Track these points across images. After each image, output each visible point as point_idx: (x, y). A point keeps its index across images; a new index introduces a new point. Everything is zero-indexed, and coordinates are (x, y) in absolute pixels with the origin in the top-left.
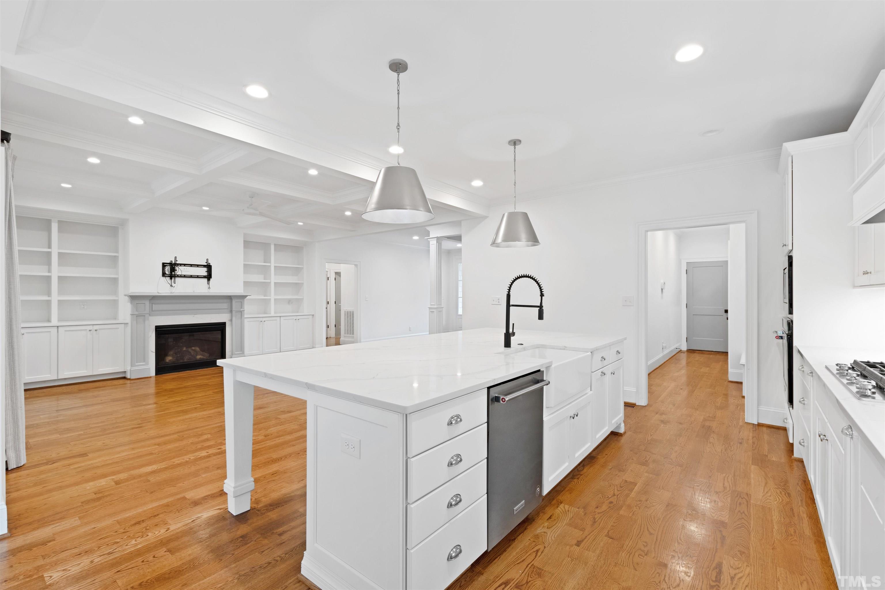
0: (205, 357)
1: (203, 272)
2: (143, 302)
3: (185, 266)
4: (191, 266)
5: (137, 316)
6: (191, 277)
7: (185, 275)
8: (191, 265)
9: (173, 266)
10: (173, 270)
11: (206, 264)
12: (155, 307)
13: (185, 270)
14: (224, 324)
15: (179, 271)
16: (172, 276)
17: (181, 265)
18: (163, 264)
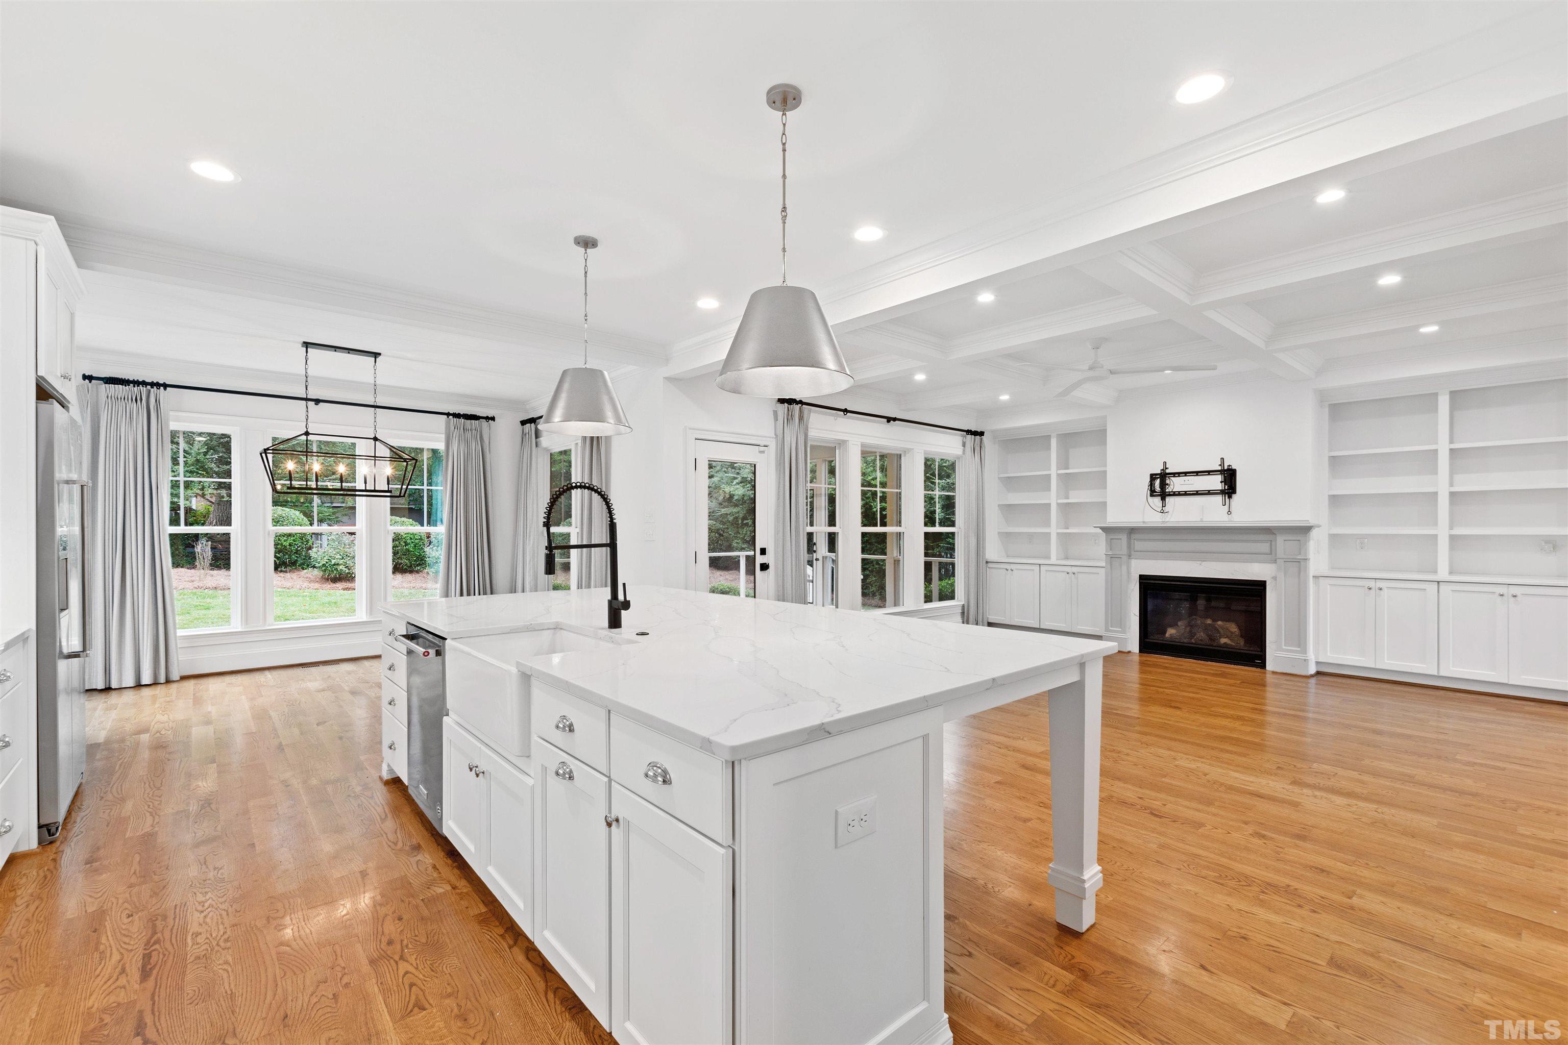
0: (1233, 644)
1: (1216, 483)
2: (1118, 537)
3: (1186, 476)
4: (1197, 475)
5: (1111, 557)
6: (1197, 493)
7: (1186, 492)
8: (1197, 473)
9: (1164, 476)
10: (1163, 485)
11: (1219, 468)
12: (1138, 545)
13: (1187, 482)
14: (1263, 584)
15: (1176, 484)
16: (1164, 495)
17: (1175, 474)
18: (1152, 475)
